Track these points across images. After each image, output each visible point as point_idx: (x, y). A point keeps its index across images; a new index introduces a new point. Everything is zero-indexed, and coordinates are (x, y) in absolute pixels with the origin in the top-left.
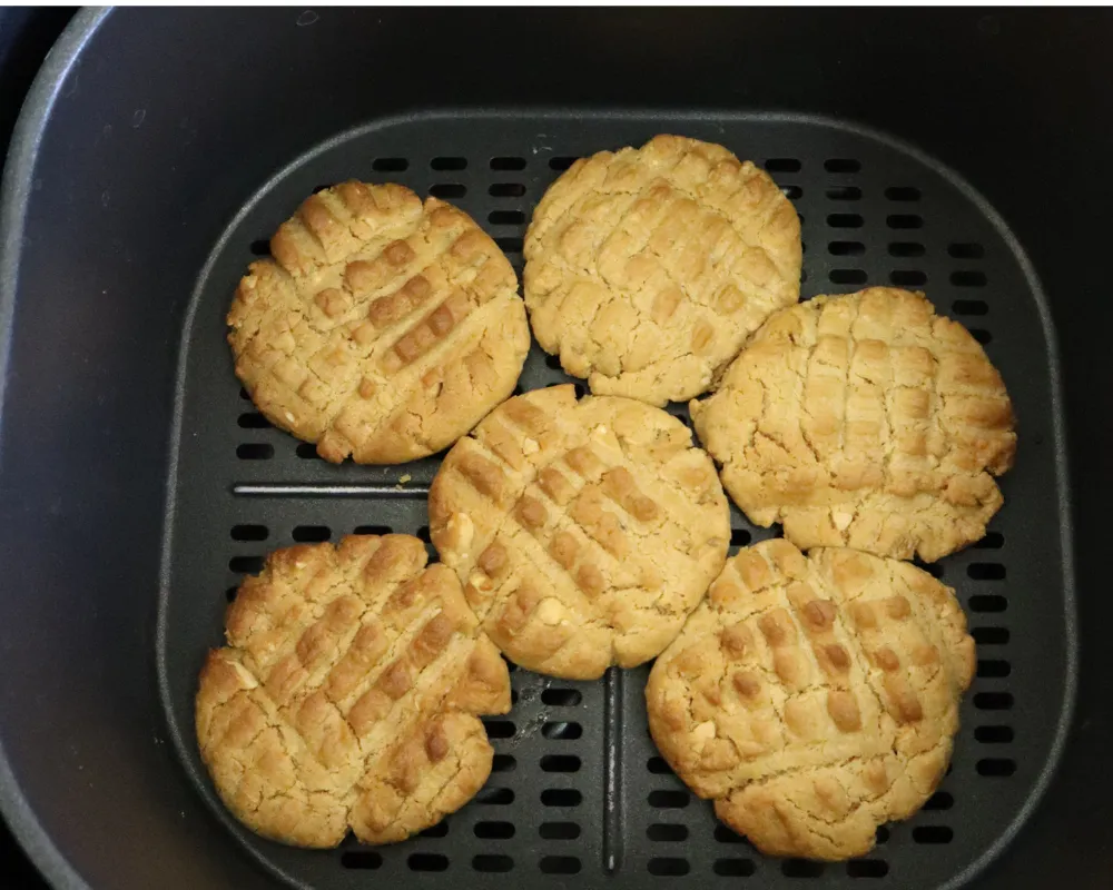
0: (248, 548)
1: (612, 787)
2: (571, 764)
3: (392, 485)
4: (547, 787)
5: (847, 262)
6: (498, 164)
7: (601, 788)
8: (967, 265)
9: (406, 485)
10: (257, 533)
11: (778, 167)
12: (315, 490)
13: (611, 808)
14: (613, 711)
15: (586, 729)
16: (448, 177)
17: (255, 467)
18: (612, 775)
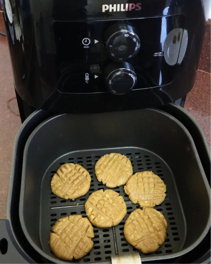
0: (54, 217)
1: (116, 249)
2: (109, 246)
3: (76, 205)
4: (106, 251)
5: (140, 167)
6: (87, 158)
7: (115, 250)
8: (158, 165)
9: (78, 205)
10: (55, 215)
11: (128, 155)
12: (64, 207)
13: (117, 253)
14: (115, 237)
15: (111, 240)
16: (80, 160)
17: (54, 205)
18: (116, 247)
